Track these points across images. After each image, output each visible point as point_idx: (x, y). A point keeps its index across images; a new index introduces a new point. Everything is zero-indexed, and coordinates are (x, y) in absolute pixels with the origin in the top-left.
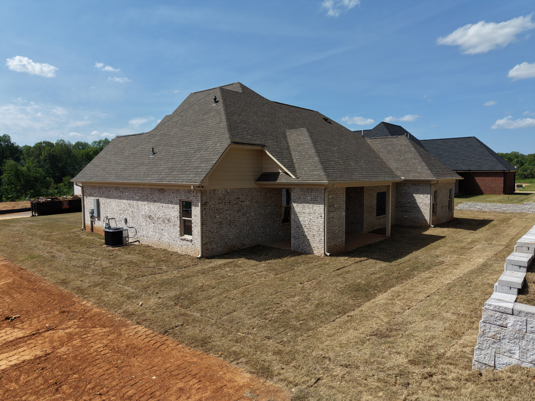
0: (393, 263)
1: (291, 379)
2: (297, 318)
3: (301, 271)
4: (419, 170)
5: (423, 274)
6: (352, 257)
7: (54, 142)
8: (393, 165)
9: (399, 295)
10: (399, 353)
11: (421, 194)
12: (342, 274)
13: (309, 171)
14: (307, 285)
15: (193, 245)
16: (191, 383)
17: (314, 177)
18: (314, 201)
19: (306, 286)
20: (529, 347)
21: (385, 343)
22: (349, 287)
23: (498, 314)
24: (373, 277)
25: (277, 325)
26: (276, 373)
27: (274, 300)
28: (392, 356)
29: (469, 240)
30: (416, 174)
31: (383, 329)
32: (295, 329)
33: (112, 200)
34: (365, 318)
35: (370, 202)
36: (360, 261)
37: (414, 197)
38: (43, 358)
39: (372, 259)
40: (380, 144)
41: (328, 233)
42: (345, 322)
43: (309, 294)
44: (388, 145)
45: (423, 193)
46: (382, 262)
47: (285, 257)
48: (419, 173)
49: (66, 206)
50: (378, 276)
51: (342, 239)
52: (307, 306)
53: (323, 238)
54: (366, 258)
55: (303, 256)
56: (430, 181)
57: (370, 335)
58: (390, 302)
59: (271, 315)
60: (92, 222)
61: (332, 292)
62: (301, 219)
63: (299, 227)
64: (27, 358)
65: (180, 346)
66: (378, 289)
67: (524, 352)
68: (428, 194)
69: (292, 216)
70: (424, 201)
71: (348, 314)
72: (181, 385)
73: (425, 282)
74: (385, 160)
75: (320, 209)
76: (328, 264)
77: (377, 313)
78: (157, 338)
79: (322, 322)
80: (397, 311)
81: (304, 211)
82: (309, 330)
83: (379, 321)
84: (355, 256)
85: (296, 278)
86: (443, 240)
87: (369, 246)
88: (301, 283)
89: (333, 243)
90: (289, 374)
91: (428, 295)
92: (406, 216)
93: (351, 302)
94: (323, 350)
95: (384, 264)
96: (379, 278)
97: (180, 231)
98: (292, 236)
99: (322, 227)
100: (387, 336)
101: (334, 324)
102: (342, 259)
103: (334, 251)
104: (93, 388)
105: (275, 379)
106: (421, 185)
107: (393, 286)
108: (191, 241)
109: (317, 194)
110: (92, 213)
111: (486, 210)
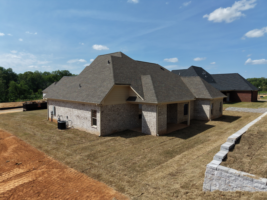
0: (187, 140)
1: (132, 193)
2: (139, 166)
3: (144, 143)
4: (205, 94)
5: (199, 146)
6: (169, 136)
7: (33, 72)
8: (193, 91)
9: (185, 156)
10: (177, 183)
11: (206, 105)
12: (162, 145)
13: (150, 97)
14: (146, 151)
15: (97, 130)
16: (92, 194)
17: (152, 100)
18: (152, 111)
19: (145, 151)
20: (222, 183)
21: (173, 179)
22: (164, 152)
23: (211, 170)
24: (176, 147)
25: (130, 169)
26: (126, 190)
27: (130, 158)
28: (175, 184)
29: (226, 128)
30: (203, 96)
31: (174, 172)
32: (137, 171)
33: (61, 107)
34: (168, 167)
35: (181, 109)
36: (172, 139)
37: (202, 106)
38: (32, 182)
39: (178, 137)
40: (187, 80)
41: (158, 125)
42: (159, 169)
43: (146, 155)
44: (191, 80)
45: (206, 104)
46: (182, 139)
47: (138, 136)
48: (204, 95)
49: (39, 106)
50: (179, 146)
51: (165, 128)
52: (144, 161)
53: (156, 128)
54: (175, 137)
55: (147, 136)
56: (209, 99)
57: (168, 175)
58: (180, 159)
59: (128, 165)
60: (52, 117)
61: (156, 154)
62: (146, 119)
63: (145, 122)
64: (26, 182)
65: (89, 178)
66: (177, 153)
67: (220, 185)
68: (209, 105)
69: (142, 117)
70: (207, 108)
71: (161, 165)
72: (88, 195)
73: (198, 150)
74: (189, 88)
75: (154, 115)
76: (157, 140)
77: (173, 165)
78: (79, 174)
79: (149, 168)
80: (182, 164)
81: (147, 115)
82: (143, 172)
83: (174, 168)
84: (170, 136)
85: (142, 147)
86: (214, 128)
87: (178, 130)
88: (143, 150)
89: (160, 130)
90: (131, 191)
91: (198, 156)
92: (199, 115)
93: (164, 159)
94: (147, 181)
95: (182, 140)
96: (179, 147)
97: (92, 123)
98: (142, 126)
99: (155, 122)
100: (175, 176)
101: (154, 169)
102: (164, 138)
103: (161, 133)
104: (53, 195)
105: (126, 193)
106: (205, 101)
107: (184, 152)
108: (96, 128)
109: (153, 108)
110: (52, 113)
111: (240, 111)
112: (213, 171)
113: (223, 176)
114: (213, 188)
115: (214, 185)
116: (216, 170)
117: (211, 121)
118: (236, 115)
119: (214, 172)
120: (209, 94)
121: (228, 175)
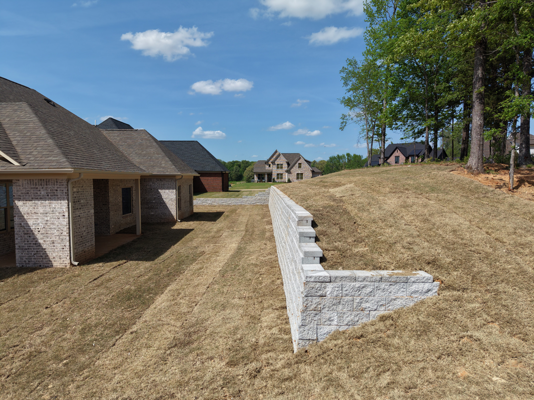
0: (156, 261)
2: (57, 358)
3: (41, 291)
4: (163, 165)
5: (191, 266)
6: (108, 262)
8: (136, 160)
9: (179, 293)
10: (211, 358)
11: (167, 189)
12: (102, 284)
14: (57, 308)
17: (50, 164)
18: (52, 196)
19: (56, 310)
20: (345, 310)
21: (191, 352)
22: (118, 297)
23: (318, 285)
24: (142, 279)
27: (8, 342)
28: (206, 364)
30: (161, 169)
31: (180, 336)
32: (58, 375)
35: (115, 198)
36: (119, 265)
37: (159, 193)
39: (131, 260)
40: (118, 136)
41: (74, 237)
43: (65, 319)
44: (127, 138)
45: (168, 188)
46: (144, 262)
47: (9, 277)
48: (163, 168)
50: (147, 277)
51: (91, 243)
52: (68, 336)
53: (68, 244)
54: (125, 261)
55: (39, 271)
56: (174, 176)
57: (169, 348)
58: (173, 303)
59: (8, 367)
61: (98, 309)
62: (30, 222)
63: (29, 233)
66: (153, 291)
67: (341, 316)
68: (173, 189)
69: (16, 219)
70: (169, 197)
71: (131, 330)
73: (198, 273)
74: (125, 153)
75: (61, 207)
76: (79, 275)
77: (164, 319)
79: (97, 352)
80: (186, 311)
81: (36, 210)
82: (81, 369)
83: (172, 328)
84: (111, 261)
85: (36, 303)
87: (123, 247)
88: (47, 308)
89: (81, 249)
91: (207, 286)
92: (153, 213)
93: (127, 314)
95: (148, 264)
96: (150, 279)
98: (17, 247)
99: (66, 229)
101: (115, 349)
102: (95, 266)
103: (83, 258)
106: (166, 180)
109: (56, 187)
111: (215, 204)
112: (323, 286)
113: (346, 290)
114: (325, 329)
115: (326, 323)
116: (330, 282)
117: (181, 222)
118: (214, 210)
119: (325, 288)
120: (174, 166)
121: (357, 284)
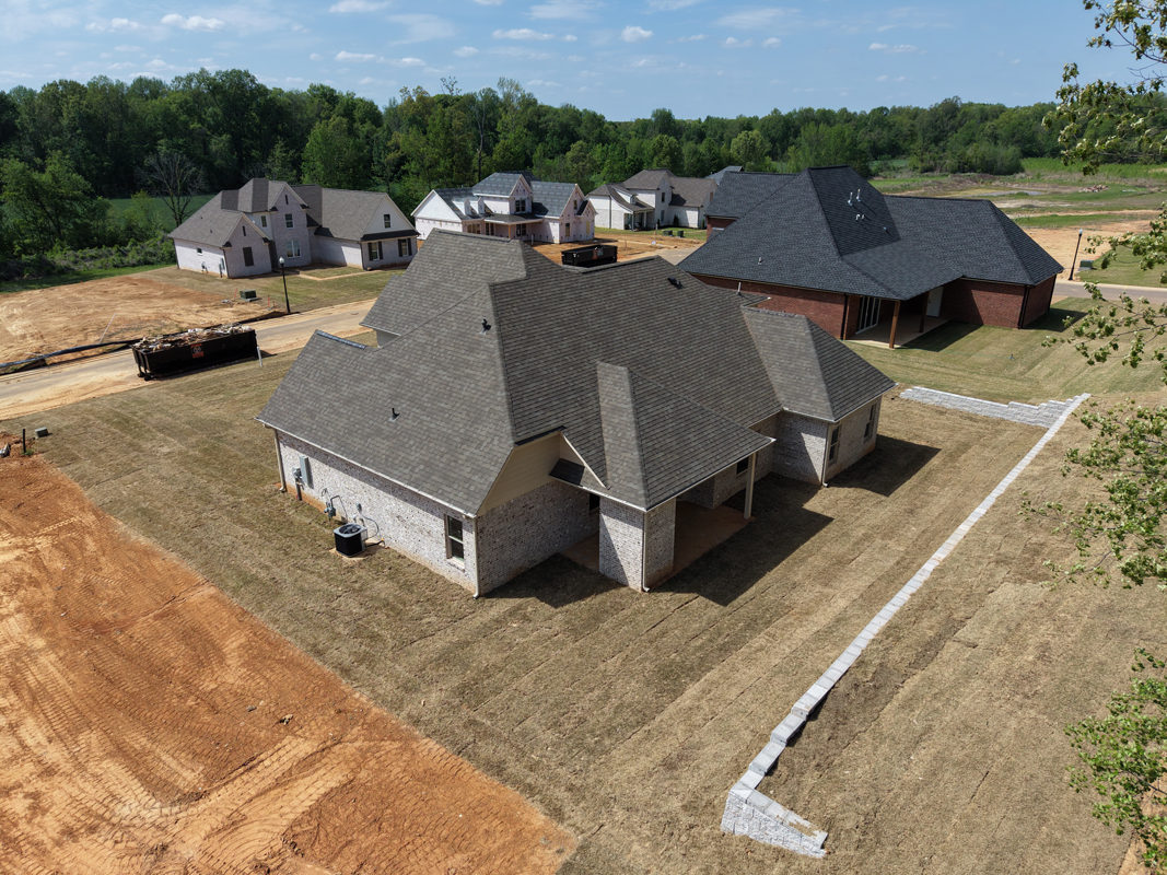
0: (730, 607)
1: (579, 825)
3: (606, 631)
5: (757, 638)
6: (678, 592)
8: (776, 377)
9: (711, 690)
10: (677, 794)
11: (813, 435)
12: (657, 638)
13: (624, 477)
14: (610, 665)
16: (494, 824)
17: (629, 494)
18: (630, 521)
19: (609, 668)
22: (659, 671)
23: (737, 800)
24: (693, 644)
25: (571, 743)
26: (567, 816)
27: (570, 697)
28: (671, 797)
29: (861, 533)
30: (808, 405)
31: (675, 755)
33: (332, 469)
34: (662, 734)
36: (687, 603)
37: (801, 437)
38: (349, 786)
39: (704, 594)
40: (763, 325)
41: (647, 561)
42: (640, 742)
43: (611, 684)
44: (775, 330)
46: (715, 604)
47: (589, 595)
48: (812, 402)
49: (198, 353)
50: (700, 642)
51: (668, 559)
52: (606, 709)
53: (640, 569)
54: (695, 595)
55: (614, 590)
56: (825, 421)
57: (660, 765)
58: (696, 704)
59: (566, 726)
60: (298, 486)
61: (637, 682)
64: (333, 785)
65: (476, 772)
66: (692, 674)
68: (822, 437)
70: (815, 447)
71: (647, 727)
72: (485, 826)
75: (636, 532)
76: (643, 612)
77: (676, 726)
78: (451, 760)
79: (617, 740)
80: (698, 723)
81: (616, 529)
82: (602, 753)
83: (675, 741)
84: (683, 589)
85: (599, 649)
86: (824, 531)
87: (710, 554)
88: (604, 662)
89: (654, 570)
90: (578, 818)
91: (742, 690)
92: (789, 464)
93: (654, 702)
94: (611, 786)
95: (715, 610)
96: (701, 647)
97: (447, 552)
98: (600, 554)
99: (640, 556)
101: (629, 743)
104: (410, 827)
105: (565, 824)
106: (814, 425)
107: (710, 669)
108: (464, 571)
109: (634, 513)
110: (299, 474)
112: (740, 803)
114: (739, 830)
115: (741, 826)
116: (746, 803)
117: (827, 487)
119: (741, 806)
120: (828, 403)
